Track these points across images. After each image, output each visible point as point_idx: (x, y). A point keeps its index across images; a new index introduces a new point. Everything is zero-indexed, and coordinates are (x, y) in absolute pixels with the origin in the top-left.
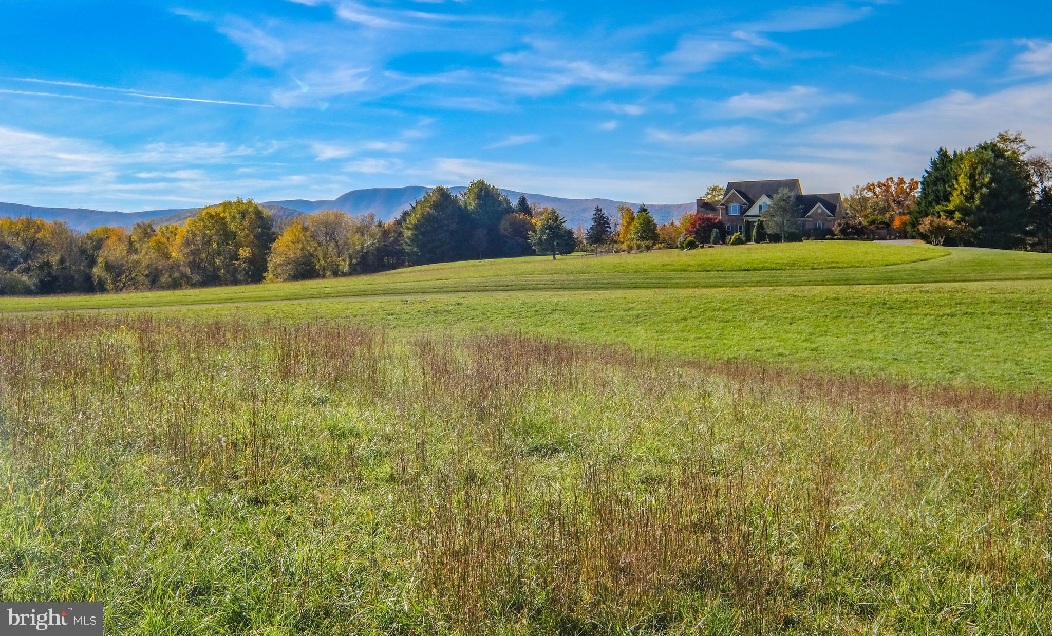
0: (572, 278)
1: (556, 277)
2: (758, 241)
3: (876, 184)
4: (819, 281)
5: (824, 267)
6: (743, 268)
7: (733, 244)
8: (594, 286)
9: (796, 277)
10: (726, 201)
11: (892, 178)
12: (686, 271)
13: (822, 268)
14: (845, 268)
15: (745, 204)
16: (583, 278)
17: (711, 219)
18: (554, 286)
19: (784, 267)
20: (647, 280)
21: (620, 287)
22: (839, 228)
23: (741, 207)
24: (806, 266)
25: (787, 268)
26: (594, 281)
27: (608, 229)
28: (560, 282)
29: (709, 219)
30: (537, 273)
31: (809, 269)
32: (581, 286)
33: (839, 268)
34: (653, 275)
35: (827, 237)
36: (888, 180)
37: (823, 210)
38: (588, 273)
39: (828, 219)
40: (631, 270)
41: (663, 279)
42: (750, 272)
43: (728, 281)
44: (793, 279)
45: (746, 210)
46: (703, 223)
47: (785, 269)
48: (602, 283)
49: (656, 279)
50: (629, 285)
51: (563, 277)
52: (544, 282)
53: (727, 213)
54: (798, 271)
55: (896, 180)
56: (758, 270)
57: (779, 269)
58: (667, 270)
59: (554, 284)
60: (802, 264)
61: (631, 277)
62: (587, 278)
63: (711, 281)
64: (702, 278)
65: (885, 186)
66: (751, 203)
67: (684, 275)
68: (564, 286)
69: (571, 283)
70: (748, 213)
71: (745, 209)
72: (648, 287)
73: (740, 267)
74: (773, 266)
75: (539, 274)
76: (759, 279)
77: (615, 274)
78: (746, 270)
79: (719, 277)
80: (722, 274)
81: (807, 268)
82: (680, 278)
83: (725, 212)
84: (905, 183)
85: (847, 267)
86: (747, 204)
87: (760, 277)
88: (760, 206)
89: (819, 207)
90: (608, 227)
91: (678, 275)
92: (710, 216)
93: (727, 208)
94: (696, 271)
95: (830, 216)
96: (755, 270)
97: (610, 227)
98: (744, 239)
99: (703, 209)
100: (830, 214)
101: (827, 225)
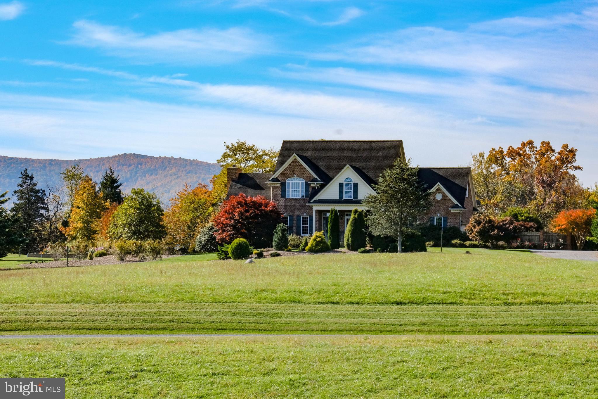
0: (107, 310)
1: (77, 308)
2: (354, 247)
3: (505, 151)
4: (520, 325)
5: (523, 300)
6: (392, 300)
7: (312, 251)
8: (149, 325)
9: (481, 317)
10: (282, 174)
11: (531, 143)
12: (299, 302)
13: (521, 304)
14: (558, 304)
15: (314, 180)
16: (125, 310)
17: (260, 205)
18: (79, 325)
19: (459, 300)
20: (235, 317)
21: (193, 329)
22: (477, 229)
23: (307, 185)
24: (494, 299)
25: (465, 301)
26: (146, 317)
27: (43, 211)
28: (88, 318)
29: (256, 205)
30: (42, 299)
31: (501, 305)
32: (126, 325)
33: (548, 303)
34: (244, 307)
35: (454, 242)
36: (524, 144)
37: (444, 195)
38: (132, 301)
39: (453, 211)
40: (205, 299)
41: (264, 315)
42: (405, 307)
43: (372, 321)
44: (479, 321)
45: (316, 191)
46: (247, 211)
47: (462, 304)
48: (161, 321)
49: (252, 315)
50: (209, 325)
51: (91, 309)
52: (58, 317)
53: (283, 195)
54: (484, 307)
55: (537, 145)
56: (416, 303)
57: (452, 303)
58: (268, 301)
59: (77, 321)
60: (487, 295)
61: (209, 311)
62: (132, 310)
63: (345, 320)
64: (328, 316)
65: (519, 155)
66: (326, 179)
67: (297, 309)
68: (97, 324)
69: (106, 320)
70: (321, 196)
71: (313, 188)
72: (241, 330)
73: (386, 297)
74: (441, 297)
75: (45, 302)
76: (424, 320)
77: (179, 304)
78: (398, 303)
79: (356, 314)
80: (361, 309)
81: (497, 302)
82: (293, 315)
83: (279, 192)
84: (553, 151)
85: (561, 303)
86: (317, 181)
87: (424, 315)
88: (341, 185)
89: (439, 190)
90: (42, 208)
91: (288, 308)
92: (257, 198)
93: (283, 185)
94: (315, 303)
95: (456, 206)
96: (412, 303)
97: (47, 209)
98: (329, 242)
99: (239, 186)
100: (456, 202)
101: (452, 222)
